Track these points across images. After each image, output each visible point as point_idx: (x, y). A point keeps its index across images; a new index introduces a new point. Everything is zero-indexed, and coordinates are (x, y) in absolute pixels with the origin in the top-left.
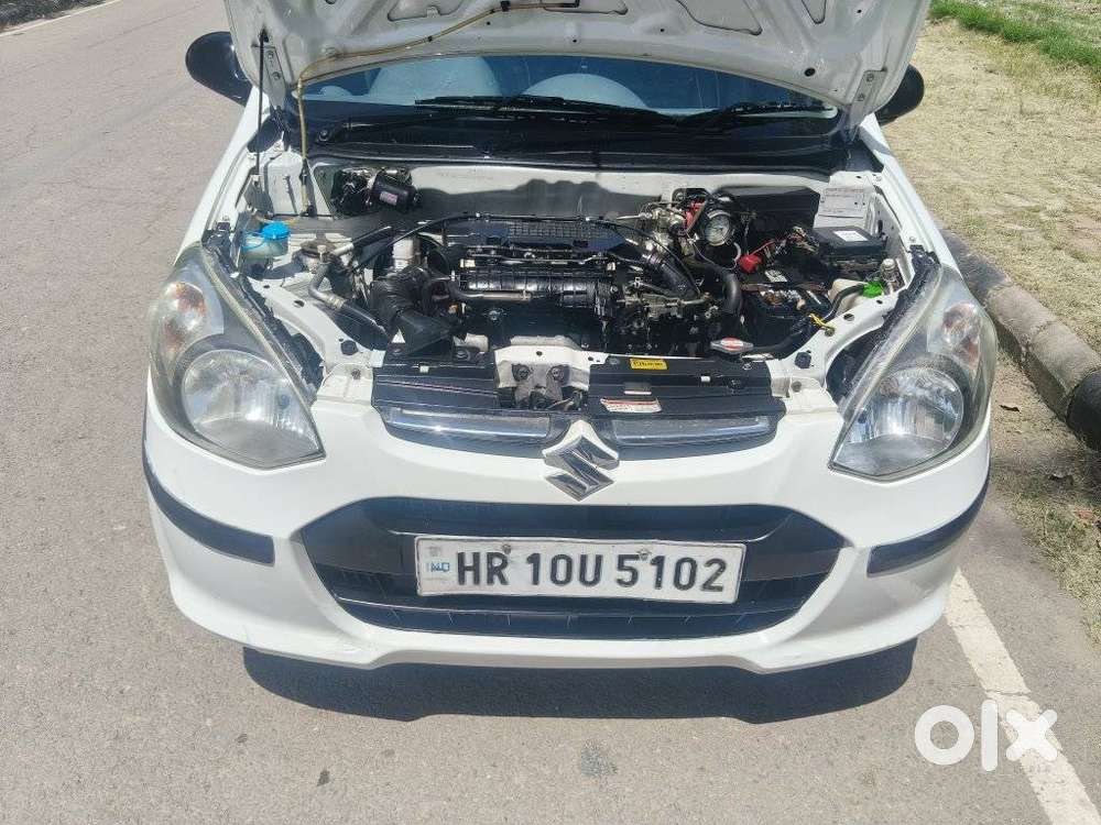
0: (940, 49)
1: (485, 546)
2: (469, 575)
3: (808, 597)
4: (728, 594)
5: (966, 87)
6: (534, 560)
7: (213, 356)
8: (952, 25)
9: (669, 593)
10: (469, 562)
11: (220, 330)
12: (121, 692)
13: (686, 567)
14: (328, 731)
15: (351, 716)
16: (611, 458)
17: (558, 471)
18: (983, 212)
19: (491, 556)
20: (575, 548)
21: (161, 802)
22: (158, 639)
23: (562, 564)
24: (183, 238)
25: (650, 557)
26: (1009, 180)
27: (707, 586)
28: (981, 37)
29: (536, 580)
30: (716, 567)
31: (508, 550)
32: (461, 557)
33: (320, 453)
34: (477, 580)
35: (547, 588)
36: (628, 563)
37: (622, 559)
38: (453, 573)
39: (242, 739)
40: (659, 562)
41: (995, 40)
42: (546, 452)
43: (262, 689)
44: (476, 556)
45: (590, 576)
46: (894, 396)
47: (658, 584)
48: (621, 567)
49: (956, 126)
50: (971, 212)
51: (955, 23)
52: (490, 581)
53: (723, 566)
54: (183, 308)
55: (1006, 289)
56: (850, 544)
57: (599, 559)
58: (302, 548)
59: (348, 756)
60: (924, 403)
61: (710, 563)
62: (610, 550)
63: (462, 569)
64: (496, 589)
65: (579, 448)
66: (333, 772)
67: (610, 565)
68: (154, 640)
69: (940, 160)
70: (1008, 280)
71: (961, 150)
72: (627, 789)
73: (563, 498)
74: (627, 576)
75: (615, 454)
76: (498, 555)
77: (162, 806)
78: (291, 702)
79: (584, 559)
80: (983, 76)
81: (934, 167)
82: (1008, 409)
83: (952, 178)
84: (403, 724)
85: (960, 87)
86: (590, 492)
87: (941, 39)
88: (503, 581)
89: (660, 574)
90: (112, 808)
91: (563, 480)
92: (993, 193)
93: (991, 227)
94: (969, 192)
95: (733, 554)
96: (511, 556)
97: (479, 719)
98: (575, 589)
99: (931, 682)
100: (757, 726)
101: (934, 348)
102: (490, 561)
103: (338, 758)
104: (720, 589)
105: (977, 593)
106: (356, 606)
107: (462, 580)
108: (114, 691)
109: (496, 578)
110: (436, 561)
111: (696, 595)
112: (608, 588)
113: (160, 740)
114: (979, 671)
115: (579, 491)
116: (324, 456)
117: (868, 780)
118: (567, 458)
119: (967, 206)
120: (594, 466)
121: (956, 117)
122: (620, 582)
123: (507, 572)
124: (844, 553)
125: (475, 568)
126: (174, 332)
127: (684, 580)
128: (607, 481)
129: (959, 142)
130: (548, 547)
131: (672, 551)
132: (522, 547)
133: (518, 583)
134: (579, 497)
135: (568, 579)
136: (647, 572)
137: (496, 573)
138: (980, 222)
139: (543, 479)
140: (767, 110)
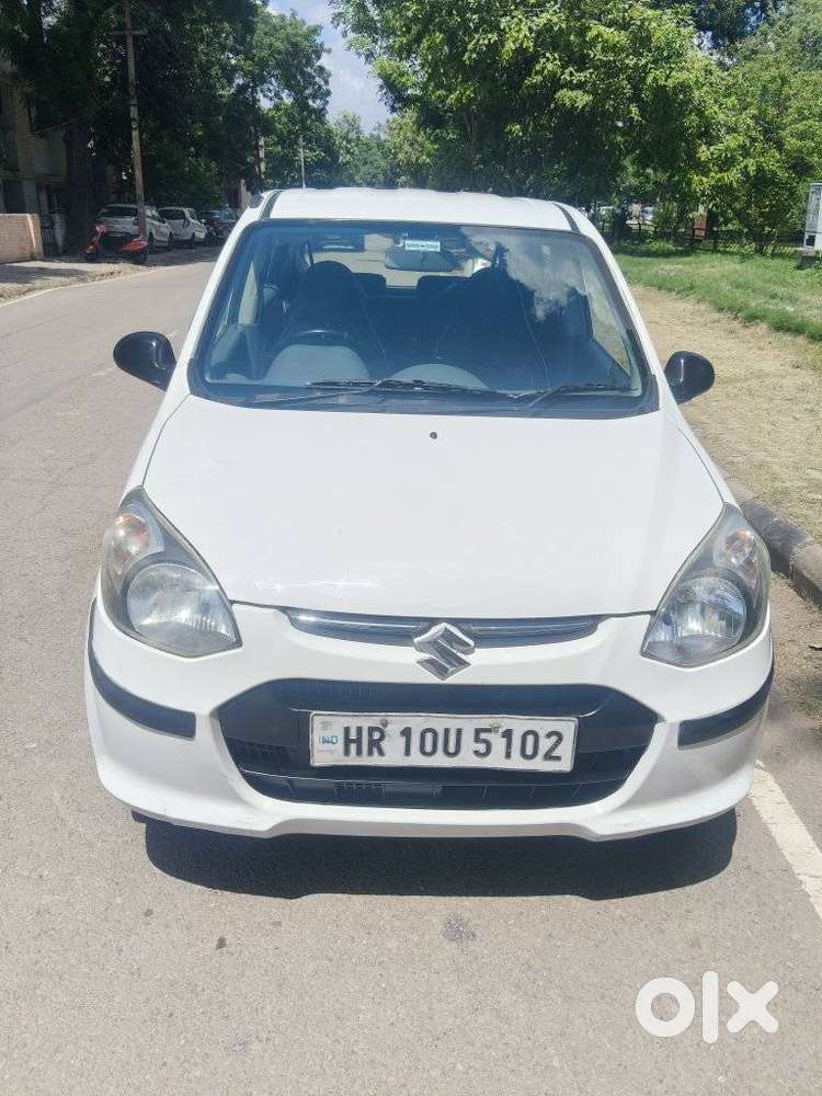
0: (751, 348)
1: (366, 721)
2: (353, 747)
3: (632, 770)
4: (565, 765)
5: (775, 380)
6: (407, 733)
7: (153, 570)
8: (762, 328)
9: (517, 763)
10: (353, 736)
11: (160, 549)
12: (41, 877)
13: (530, 739)
14: (223, 907)
15: (243, 895)
16: (468, 645)
17: (426, 656)
18: (788, 484)
19: (371, 730)
20: (440, 722)
21: (81, 963)
22: (71, 834)
23: (429, 736)
24: (126, 484)
25: (501, 730)
26: (812, 458)
27: (548, 756)
28: (788, 338)
29: (407, 752)
30: (554, 738)
31: (385, 724)
32: (347, 730)
33: (238, 643)
34: (359, 752)
35: (417, 760)
36: (483, 736)
37: (478, 732)
38: (340, 746)
39: (149, 913)
40: (508, 734)
41: (801, 340)
42: (416, 640)
43: (164, 874)
44: (359, 730)
45: (452, 749)
46: (691, 602)
47: (508, 755)
48: (477, 739)
49: (764, 414)
50: (777, 484)
51: (764, 326)
52: (370, 753)
53: (560, 738)
54: (128, 534)
55: (809, 547)
56: (663, 720)
57: (459, 732)
58: (218, 725)
59: (242, 927)
60: (715, 606)
61: (549, 735)
62: (468, 723)
63: (348, 742)
64: (376, 760)
65: (442, 636)
66: (229, 939)
67: (468, 737)
68: (66, 836)
69: (751, 442)
70: (810, 539)
71: (769, 433)
72: (486, 952)
73: (429, 678)
74: (482, 748)
75: (471, 642)
76: (377, 729)
77: (82, 966)
78: (189, 884)
79: (447, 731)
80: (790, 370)
81: (744, 447)
82: (816, 649)
83: (760, 456)
84: (289, 902)
85: (768, 381)
86: (452, 673)
87: (752, 340)
88: (381, 753)
89: (509, 746)
90: (37, 968)
91: (430, 664)
92: (797, 468)
93: (795, 496)
94: (776, 468)
95: (568, 727)
96: (389, 730)
97: (354, 897)
98: (440, 761)
99: (749, 867)
100: (597, 902)
101: (718, 562)
102: (370, 735)
103: (232, 928)
104: (558, 758)
105: (789, 797)
106: (257, 778)
107: (347, 752)
108: (35, 876)
109: (375, 750)
110: (327, 734)
111: (540, 765)
112: (467, 759)
113: (77, 914)
114: (789, 858)
115: (442, 672)
116: (241, 645)
117: (695, 943)
118: (433, 643)
119: (774, 479)
120: (455, 651)
121: (765, 406)
122: (477, 753)
123: (384, 744)
124: (658, 728)
125: (358, 741)
126: (120, 553)
127: (529, 751)
128: (464, 664)
129: (769, 427)
130: (418, 722)
131: (519, 724)
132: (397, 722)
133: (393, 755)
134: (443, 678)
135: (434, 751)
136: (499, 743)
137: (375, 745)
138: (785, 492)
139: (414, 662)
140: (584, 390)
